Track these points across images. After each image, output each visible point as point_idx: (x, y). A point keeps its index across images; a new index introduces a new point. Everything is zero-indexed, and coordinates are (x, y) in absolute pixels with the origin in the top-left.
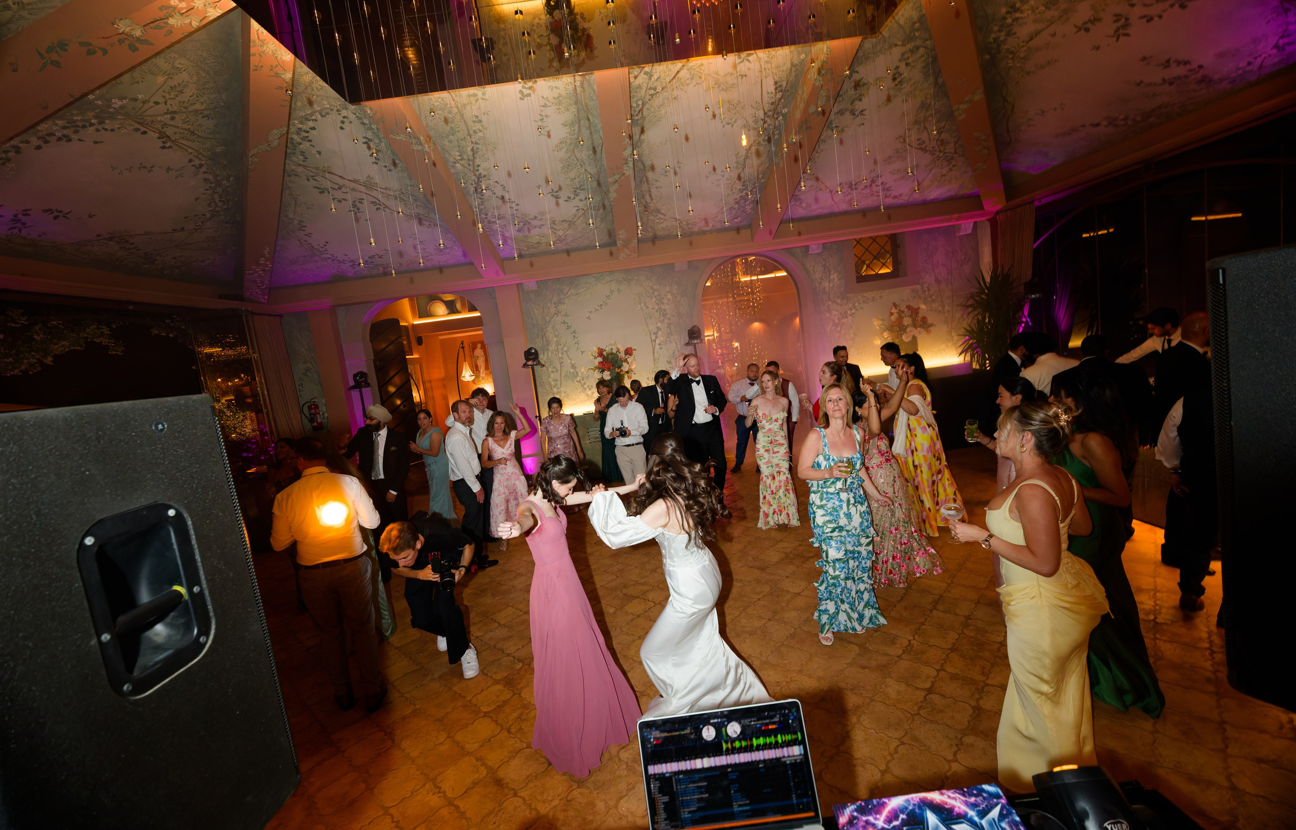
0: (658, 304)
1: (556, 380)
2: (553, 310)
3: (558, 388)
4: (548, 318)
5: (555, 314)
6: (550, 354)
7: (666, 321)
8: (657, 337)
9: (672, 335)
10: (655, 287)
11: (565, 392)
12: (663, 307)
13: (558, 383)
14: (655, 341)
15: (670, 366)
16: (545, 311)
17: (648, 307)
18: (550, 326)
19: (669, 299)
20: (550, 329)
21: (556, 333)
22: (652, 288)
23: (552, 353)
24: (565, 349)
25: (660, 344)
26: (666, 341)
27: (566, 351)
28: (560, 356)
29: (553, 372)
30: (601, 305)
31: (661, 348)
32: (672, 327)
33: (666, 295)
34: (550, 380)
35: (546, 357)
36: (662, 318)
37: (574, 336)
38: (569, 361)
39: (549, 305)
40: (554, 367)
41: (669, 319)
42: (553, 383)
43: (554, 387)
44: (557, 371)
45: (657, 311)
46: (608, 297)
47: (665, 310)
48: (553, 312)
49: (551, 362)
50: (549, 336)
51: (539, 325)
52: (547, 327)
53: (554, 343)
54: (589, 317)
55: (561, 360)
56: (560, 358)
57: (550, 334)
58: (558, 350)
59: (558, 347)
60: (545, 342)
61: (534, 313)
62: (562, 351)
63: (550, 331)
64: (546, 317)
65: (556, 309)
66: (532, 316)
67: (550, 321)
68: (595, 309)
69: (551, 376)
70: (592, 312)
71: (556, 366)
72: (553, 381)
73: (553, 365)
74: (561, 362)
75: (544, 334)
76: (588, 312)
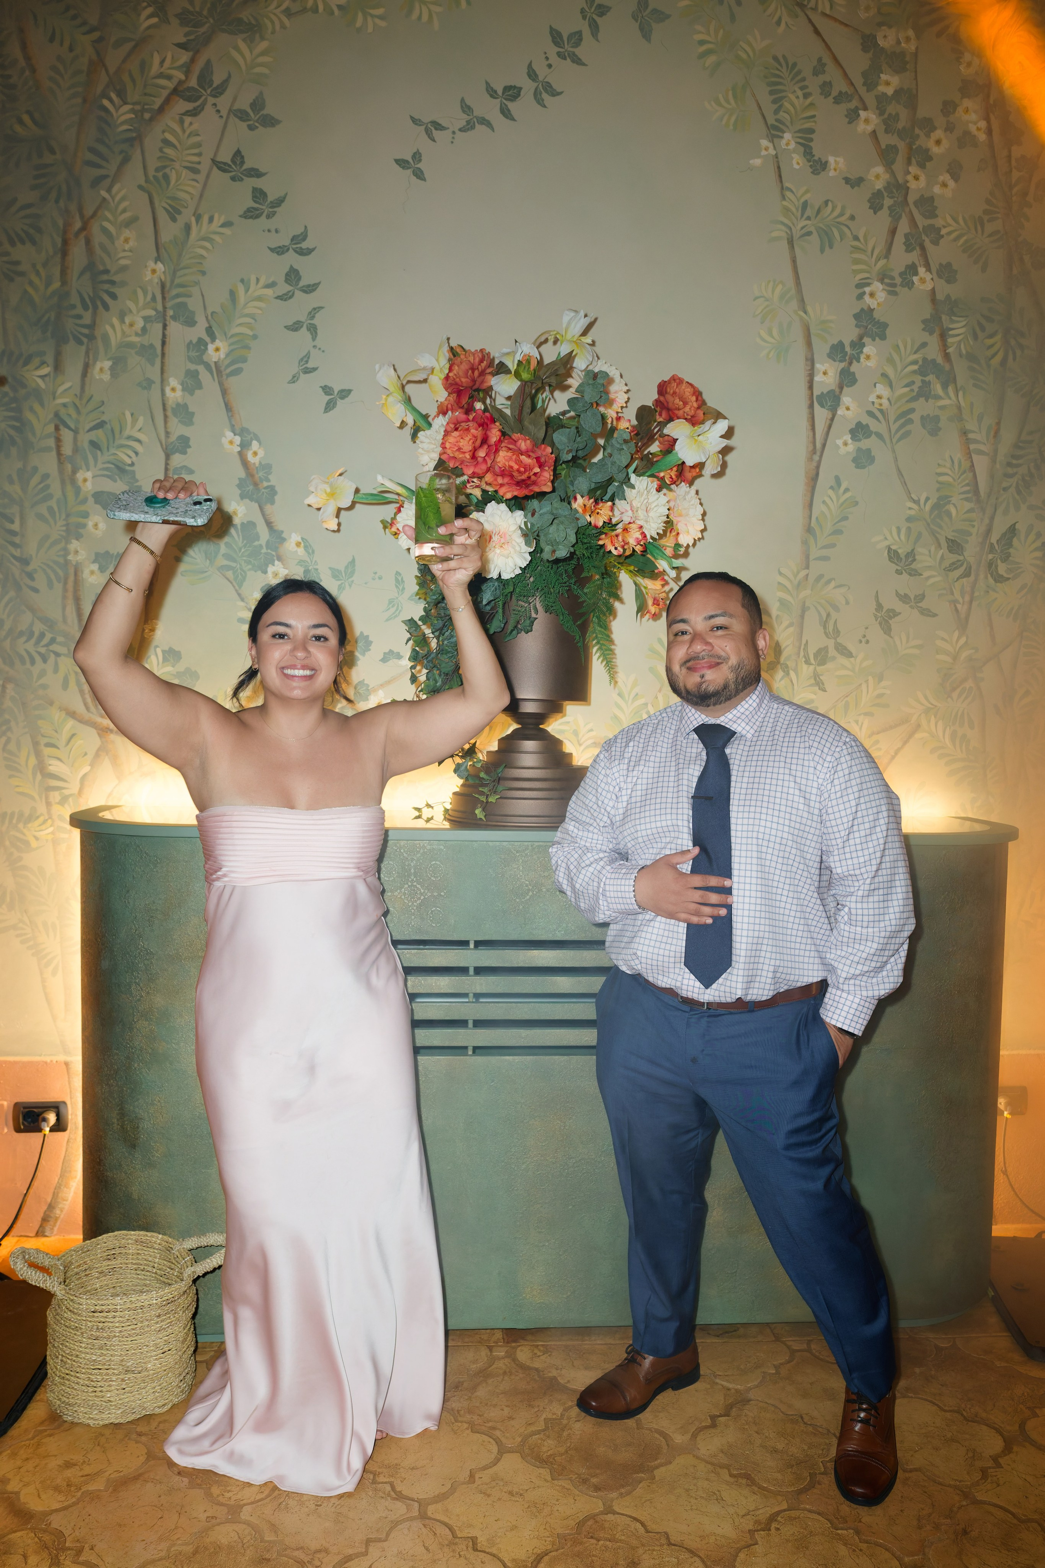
0: (887, 156)
2: (169, 63)
4: (123, 115)
5: (179, 92)
6: (102, 368)
7: (924, 280)
8: (847, 379)
9: (949, 380)
10: (886, 39)
12: (917, 185)
14: (832, 400)
15: (904, 584)
16: (113, 59)
17: (819, 166)
18: (134, 174)
19: (966, 140)
20: (127, 197)
22: (868, 43)
23: (119, 365)
24: (218, 350)
25: (859, 431)
26: (905, 416)
27: (217, 370)
28: (175, 393)
30: (513, 93)
31: (863, 459)
32: (959, 329)
33: (949, 107)
34: (80, 552)
35: (69, 382)
36: (901, 258)
37: (293, 276)
38: (230, 442)
39: (146, 19)
40: (121, 470)
41: (947, 272)
45: (875, 203)
46: (566, 48)
47: (927, 204)
48: (169, 78)
49: (101, 425)
50: (113, 243)
51: (53, 152)
52: (109, 180)
53: (140, 293)
54: (417, 156)
55: (177, 429)
56: (169, 413)
57: (127, 233)
58: (163, 354)
59: (165, 326)
60: (79, 278)
61: (28, 58)
62: (193, 367)
63: (124, 211)
64: (111, 101)
65: (193, 60)
66: (10, 77)
67: (135, 139)
68: (466, 108)
69: (90, 524)
70: (438, 126)
71: (133, 464)
72: (95, 567)
73: (112, 451)
74: (173, 438)
75: (78, 225)
76: (415, 121)
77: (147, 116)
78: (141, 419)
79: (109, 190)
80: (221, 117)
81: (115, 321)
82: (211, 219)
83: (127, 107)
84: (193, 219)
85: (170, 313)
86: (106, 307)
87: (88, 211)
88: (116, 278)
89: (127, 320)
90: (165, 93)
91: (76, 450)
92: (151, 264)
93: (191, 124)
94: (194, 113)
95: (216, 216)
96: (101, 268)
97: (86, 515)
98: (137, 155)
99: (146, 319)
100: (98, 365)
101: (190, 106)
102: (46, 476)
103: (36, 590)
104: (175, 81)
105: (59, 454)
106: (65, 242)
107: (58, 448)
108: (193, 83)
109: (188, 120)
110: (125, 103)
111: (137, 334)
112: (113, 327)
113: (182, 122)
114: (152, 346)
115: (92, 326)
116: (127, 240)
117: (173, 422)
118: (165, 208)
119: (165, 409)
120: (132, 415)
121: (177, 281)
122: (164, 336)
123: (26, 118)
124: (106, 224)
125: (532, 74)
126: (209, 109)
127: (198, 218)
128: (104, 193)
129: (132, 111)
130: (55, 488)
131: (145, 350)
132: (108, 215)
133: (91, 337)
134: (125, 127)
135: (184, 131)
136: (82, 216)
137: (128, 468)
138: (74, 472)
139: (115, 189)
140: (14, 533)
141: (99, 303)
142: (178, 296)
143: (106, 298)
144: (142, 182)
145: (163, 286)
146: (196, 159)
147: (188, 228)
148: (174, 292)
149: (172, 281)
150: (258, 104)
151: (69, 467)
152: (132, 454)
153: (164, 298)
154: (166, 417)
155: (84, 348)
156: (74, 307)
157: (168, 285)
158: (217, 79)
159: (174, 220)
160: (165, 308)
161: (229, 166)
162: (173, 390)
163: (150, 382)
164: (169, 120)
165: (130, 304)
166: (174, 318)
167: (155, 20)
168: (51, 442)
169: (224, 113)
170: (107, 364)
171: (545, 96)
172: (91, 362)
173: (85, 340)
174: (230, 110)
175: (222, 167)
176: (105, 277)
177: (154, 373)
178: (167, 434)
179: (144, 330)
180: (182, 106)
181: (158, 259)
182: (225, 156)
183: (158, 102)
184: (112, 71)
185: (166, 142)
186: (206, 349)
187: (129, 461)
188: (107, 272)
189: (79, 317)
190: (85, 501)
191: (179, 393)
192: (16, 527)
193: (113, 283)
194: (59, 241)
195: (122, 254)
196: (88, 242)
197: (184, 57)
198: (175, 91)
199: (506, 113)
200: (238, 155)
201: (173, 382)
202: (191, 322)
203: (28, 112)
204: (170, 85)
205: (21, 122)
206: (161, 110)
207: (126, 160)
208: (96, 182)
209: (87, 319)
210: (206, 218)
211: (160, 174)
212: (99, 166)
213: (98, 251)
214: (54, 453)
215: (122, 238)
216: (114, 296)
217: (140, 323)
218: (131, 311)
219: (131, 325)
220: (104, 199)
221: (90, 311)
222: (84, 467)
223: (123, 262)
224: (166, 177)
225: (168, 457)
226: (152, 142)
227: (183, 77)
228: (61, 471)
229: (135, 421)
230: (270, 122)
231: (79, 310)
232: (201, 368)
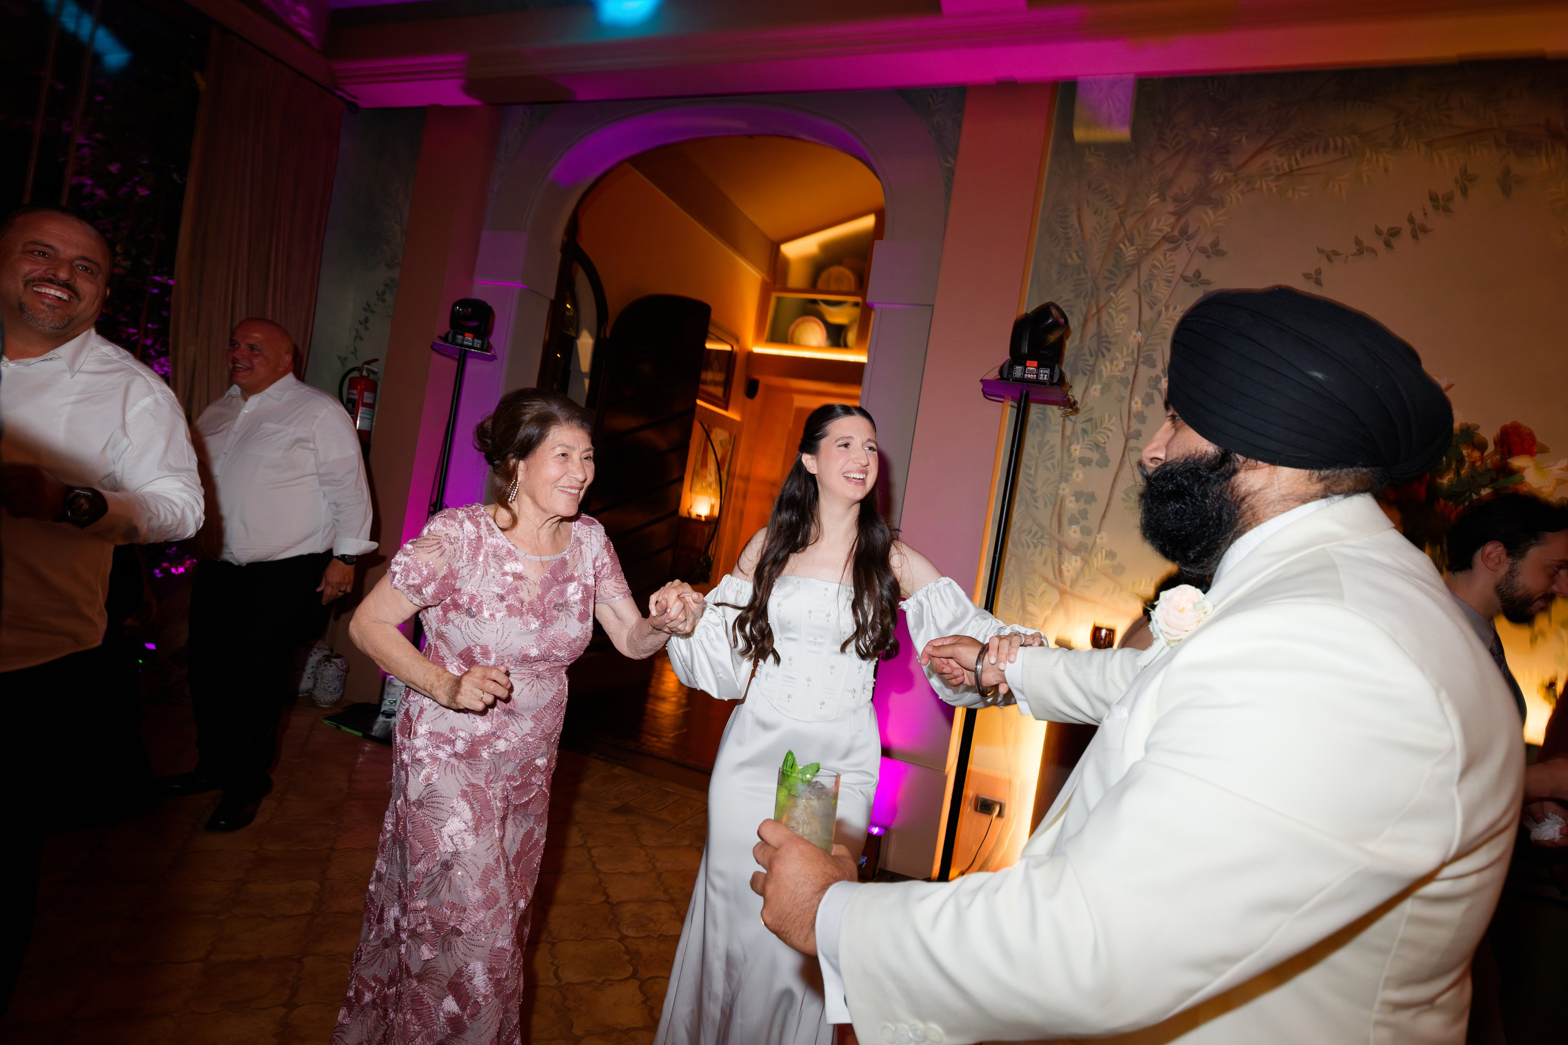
1: (1091, 498)
2: (1162, 223)
3: (1086, 531)
4: (1130, 253)
5: (1166, 239)
6: (1096, 389)
11: (1111, 555)
13: (1095, 511)
16: (1130, 222)
18: (1133, 283)
20: (1126, 296)
21: (1148, 314)
23: (1106, 388)
28: (1137, 405)
29: (1085, 462)
30: (1395, 233)
34: (1066, 490)
39: (1153, 200)
40: (1097, 446)
42: (1071, 505)
43: (1073, 521)
44: (1104, 462)
46: (1440, 203)
48: (1160, 230)
49: (1090, 420)
50: (1113, 321)
51: (1086, 272)
52: (1116, 286)
53: (1125, 349)
54: (1318, 272)
55: (1135, 425)
56: (1132, 416)
57: (1122, 315)
58: (1133, 383)
59: (1137, 367)
60: (1091, 338)
61: (1080, 223)
62: (1150, 391)
63: (1123, 303)
64: (1125, 245)
65: (1177, 221)
66: (1068, 233)
67: (1137, 265)
68: (1358, 242)
69: (1074, 474)
70: (1336, 253)
71: (1105, 443)
72: (1073, 499)
73: (1094, 434)
74: (1132, 430)
75: (1094, 310)
76: (1320, 251)
77: (1144, 252)
78: (1114, 418)
79: (1115, 293)
80: (1190, 251)
81: (1108, 364)
82: (1175, 308)
83: (1134, 247)
84: (1164, 309)
85: (1141, 360)
86: (1104, 356)
87: (1101, 304)
88: (1112, 340)
89: (1115, 363)
90: (1157, 239)
91: (1073, 433)
92: (1134, 333)
93: (1171, 255)
94: (1174, 249)
95: (1178, 307)
96: (1104, 334)
97: (1073, 469)
98: (1136, 273)
99: (1126, 363)
100: (1094, 387)
101: (1173, 245)
102: (1053, 446)
103: (1037, 508)
104: (1165, 233)
105: (1063, 434)
106: (1086, 320)
107: (1063, 431)
108: (1176, 233)
109: (1168, 253)
110: (1132, 245)
111: (1119, 371)
112: (1106, 367)
113: (1165, 254)
114: (1127, 378)
115: (1094, 366)
116: (1121, 319)
117: (1134, 421)
118: (1147, 302)
119: (1129, 414)
120: (1109, 415)
121: (1148, 342)
122: (1136, 373)
123: (1074, 256)
124: (1111, 311)
125: (1411, 220)
126: (1183, 248)
127: (1167, 308)
128: (1112, 294)
129: (1136, 249)
130: (1058, 453)
131: (1124, 381)
132: (1113, 305)
133: (1092, 372)
134: (1131, 258)
135: (1165, 259)
136: (1097, 306)
137: (1102, 445)
138: (1070, 444)
139: (1118, 293)
140: (1030, 475)
141: (1100, 354)
142: (1147, 350)
143: (1104, 350)
144: (1136, 287)
145: (1139, 345)
146: (1170, 275)
147: (1160, 313)
148: (1146, 348)
149: (1146, 342)
150: (1215, 244)
151: (1067, 442)
152: (1105, 437)
153: (1139, 352)
154: (1129, 418)
155: (1087, 377)
156: (1085, 355)
157: (1142, 345)
158: (1190, 231)
159: (1151, 308)
160: (1138, 357)
161: (1191, 278)
162: (1136, 403)
163: (1123, 398)
164: (1159, 254)
165: (1118, 355)
166: (1143, 363)
167: (1158, 200)
168: (1060, 428)
169: (1192, 249)
170: (1099, 387)
171: (1420, 235)
172: (1090, 385)
173: (1088, 373)
174: (1196, 248)
175: (1185, 279)
176: (1105, 339)
177: (1126, 393)
178: (1129, 427)
179: (1124, 369)
180: (1167, 246)
181: (1139, 329)
182: (1190, 273)
183: (1152, 244)
184: (1127, 228)
185: (1154, 266)
186: (1160, 381)
187: (1103, 441)
188: (1107, 336)
189: (1087, 360)
190: (1073, 461)
191: (1140, 405)
192: (1032, 472)
193: (1110, 343)
194: (1082, 319)
195: (1118, 327)
196: (1099, 320)
197: (1172, 219)
198: (1164, 238)
199: (1388, 245)
200: (1198, 274)
201: (1137, 398)
202: (1153, 365)
203: (1077, 252)
204: (1161, 235)
205: (1071, 256)
206: (1154, 248)
207: (1128, 276)
208: (1108, 289)
209: (1091, 362)
210: (1172, 307)
211: (1147, 283)
212: (1111, 279)
213: (1103, 323)
214: (1060, 434)
215: (1119, 318)
216: (1109, 350)
217: (1122, 365)
218: (1117, 358)
219: (1117, 366)
220: (1111, 298)
221: (1094, 357)
222: (1076, 442)
223: (1117, 331)
224: (1151, 286)
225: (1127, 441)
226: (1145, 267)
227: (1170, 230)
228: (1063, 443)
229: (1110, 419)
230: (1221, 254)
231: (1088, 356)
232: (1156, 392)
